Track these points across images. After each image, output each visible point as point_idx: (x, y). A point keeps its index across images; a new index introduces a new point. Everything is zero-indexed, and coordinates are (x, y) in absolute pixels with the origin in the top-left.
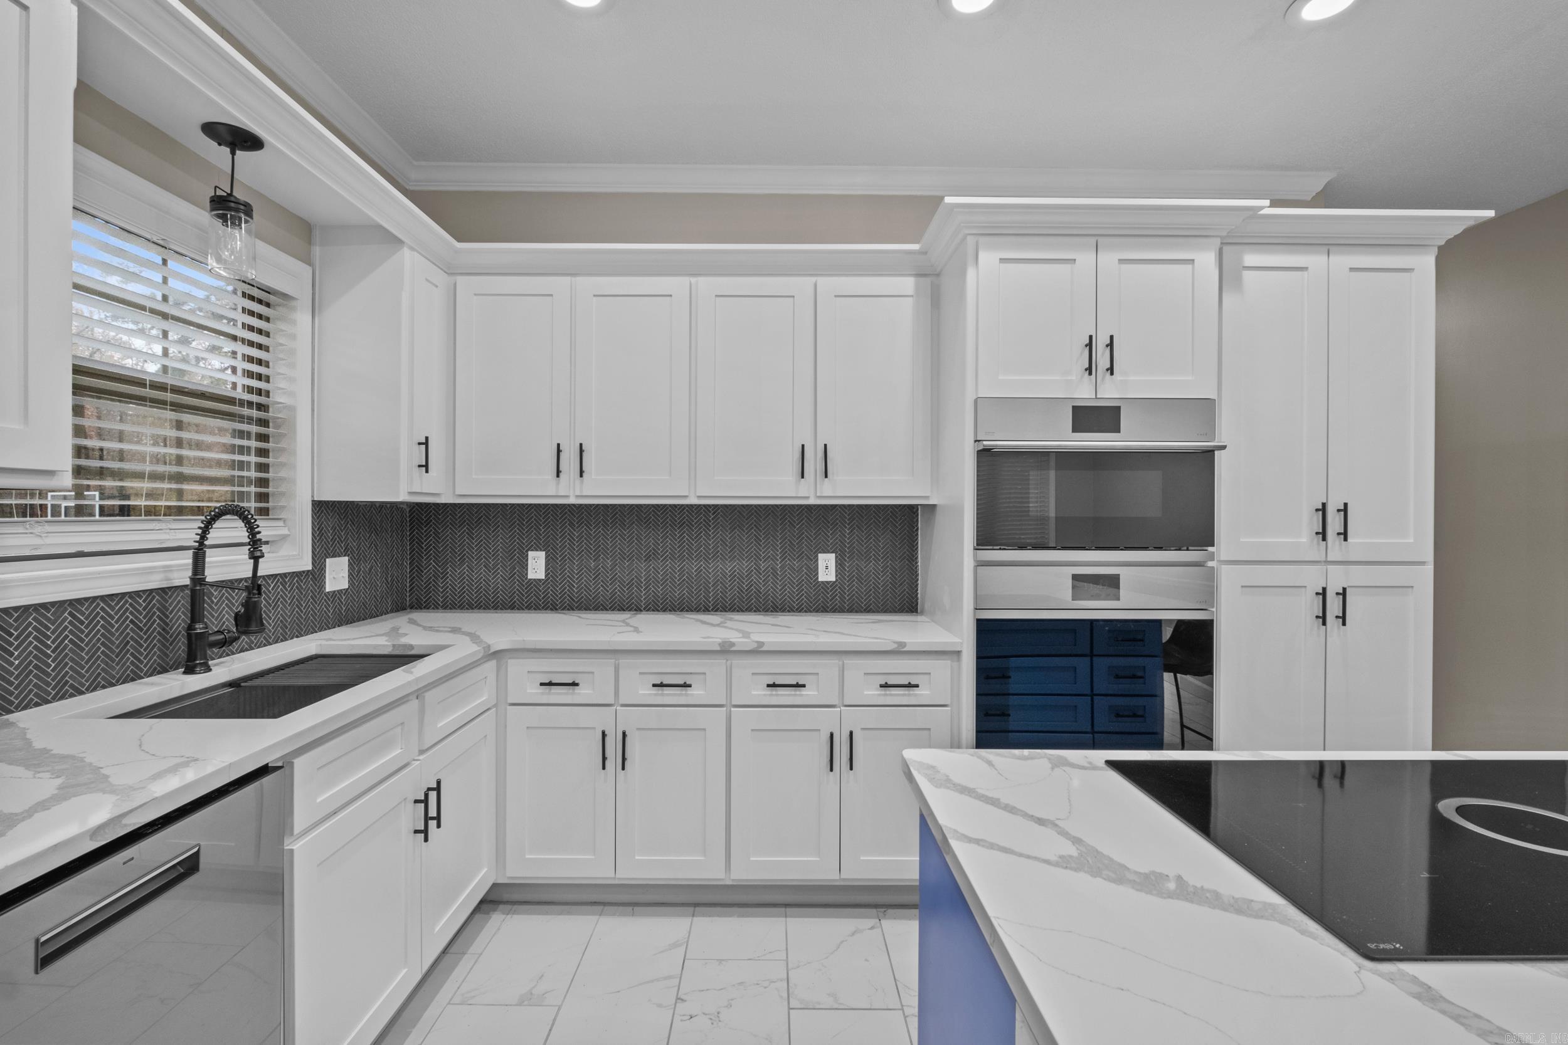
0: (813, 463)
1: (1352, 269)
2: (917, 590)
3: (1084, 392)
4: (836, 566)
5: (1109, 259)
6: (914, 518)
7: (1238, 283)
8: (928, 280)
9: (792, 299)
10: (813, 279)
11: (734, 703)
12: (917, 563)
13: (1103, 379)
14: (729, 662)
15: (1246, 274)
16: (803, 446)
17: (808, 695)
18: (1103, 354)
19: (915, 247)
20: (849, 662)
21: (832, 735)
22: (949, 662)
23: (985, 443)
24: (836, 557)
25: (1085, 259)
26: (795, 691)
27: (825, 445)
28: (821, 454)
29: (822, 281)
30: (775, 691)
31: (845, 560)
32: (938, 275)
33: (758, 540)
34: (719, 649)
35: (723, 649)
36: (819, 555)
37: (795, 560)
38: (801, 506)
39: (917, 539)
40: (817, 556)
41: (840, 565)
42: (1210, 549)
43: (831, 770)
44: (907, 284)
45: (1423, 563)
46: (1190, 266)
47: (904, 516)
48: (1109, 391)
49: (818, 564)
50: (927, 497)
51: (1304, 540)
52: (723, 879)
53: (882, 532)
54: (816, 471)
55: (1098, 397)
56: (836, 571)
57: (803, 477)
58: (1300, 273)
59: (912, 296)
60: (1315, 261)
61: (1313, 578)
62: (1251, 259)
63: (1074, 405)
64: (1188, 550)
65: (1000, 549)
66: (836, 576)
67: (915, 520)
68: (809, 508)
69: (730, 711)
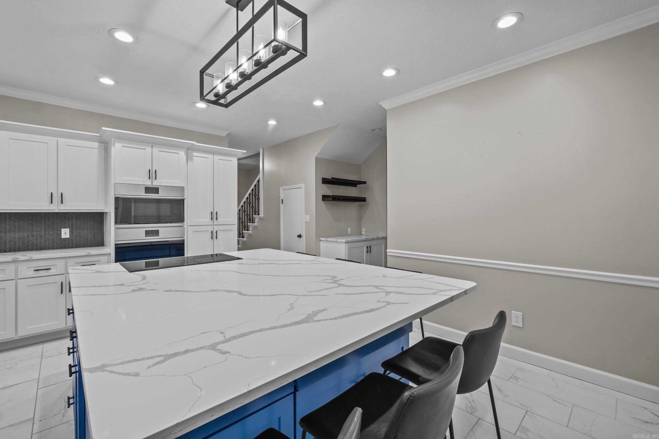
0: (56, 199)
1: (219, 159)
2: (104, 239)
3: (148, 183)
4: (70, 233)
5: (155, 150)
6: (102, 216)
7: (192, 159)
8: (103, 145)
9: (47, 144)
10: (57, 138)
11: (19, 278)
12: (104, 230)
13: (154, 180)
14: (16, 265)
15: (194, 157)
16: (52, 193)
17: (52, 272)
18: (154, 174)
19: (98, 135)
20: (69, 260)
21: (62, 283)
22: (107, 257)
23: (116, 196)
24: (70, 230)
25: (149, 149)
26: (47, 271)
27: (62, 193)
28: (60, 196)
29: (60, 139)
30: (37, 272)
31: (74, 231)
32: (107, 143)
33: (32, 225)
34: (11, 260)
35: (13, 260)
36: (62, 229)
37: (50, 231)
38: (53, 213)
39: (104, 222)
40: (61, 229)
41: (71, 232)
42: (184, 223)
43: (62, 293)
44: (96, 145)
45: (235, 224)
46: (178, 154)
47: (98, 215)
48: (156, 184)
49: (61, 232)
50: (104, 210)
51: (208, 220)
52: (14, 338)
53: (89, 221)
54: (58, 201)
55: (153, 184)
56: (70, 234)
57: (52, 203)
58: (207, 159)
59: (97, 149)
60: (211, 156)
61: (210, 229)
62: (195, 154)
63: (145, 186)
64: (178, 223)
65: (123, 224)
66: (70, 236)
67: (103, 217)
68: (57, 213)
69: (17, 281)
